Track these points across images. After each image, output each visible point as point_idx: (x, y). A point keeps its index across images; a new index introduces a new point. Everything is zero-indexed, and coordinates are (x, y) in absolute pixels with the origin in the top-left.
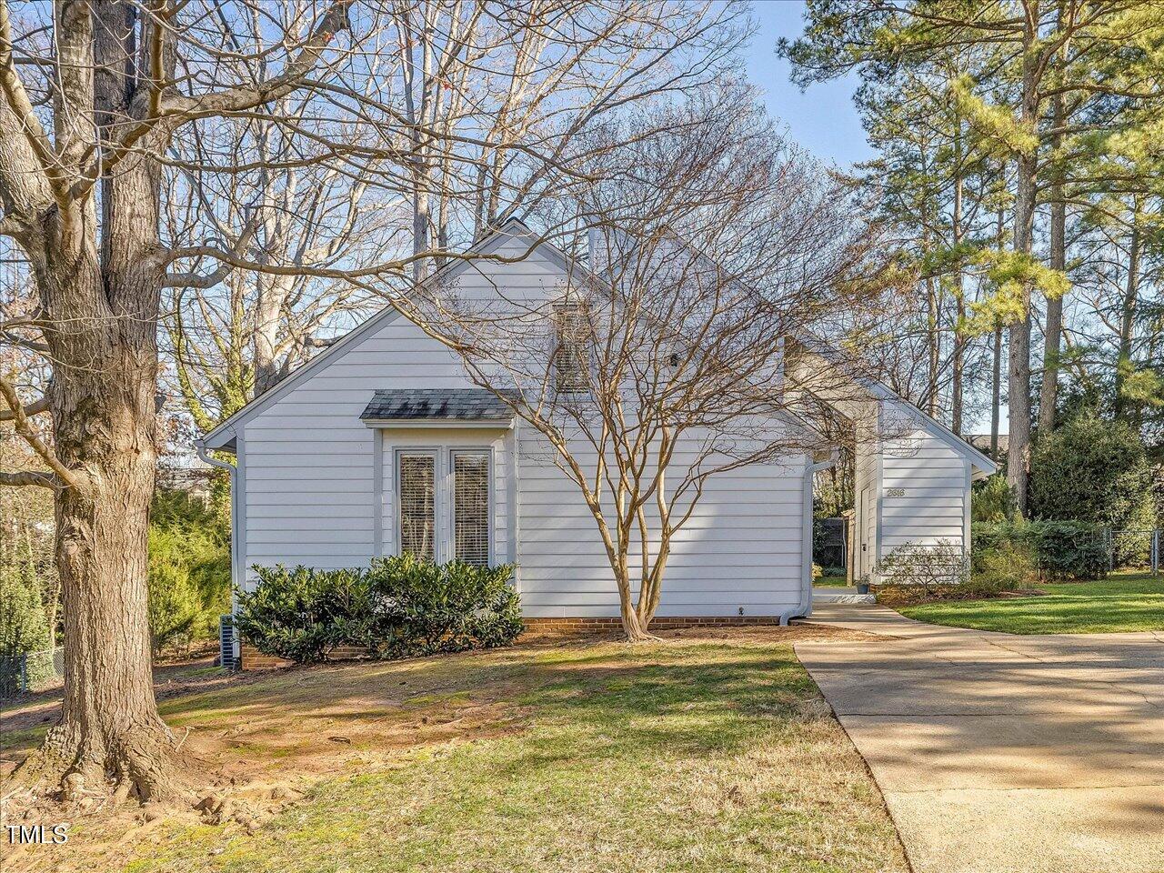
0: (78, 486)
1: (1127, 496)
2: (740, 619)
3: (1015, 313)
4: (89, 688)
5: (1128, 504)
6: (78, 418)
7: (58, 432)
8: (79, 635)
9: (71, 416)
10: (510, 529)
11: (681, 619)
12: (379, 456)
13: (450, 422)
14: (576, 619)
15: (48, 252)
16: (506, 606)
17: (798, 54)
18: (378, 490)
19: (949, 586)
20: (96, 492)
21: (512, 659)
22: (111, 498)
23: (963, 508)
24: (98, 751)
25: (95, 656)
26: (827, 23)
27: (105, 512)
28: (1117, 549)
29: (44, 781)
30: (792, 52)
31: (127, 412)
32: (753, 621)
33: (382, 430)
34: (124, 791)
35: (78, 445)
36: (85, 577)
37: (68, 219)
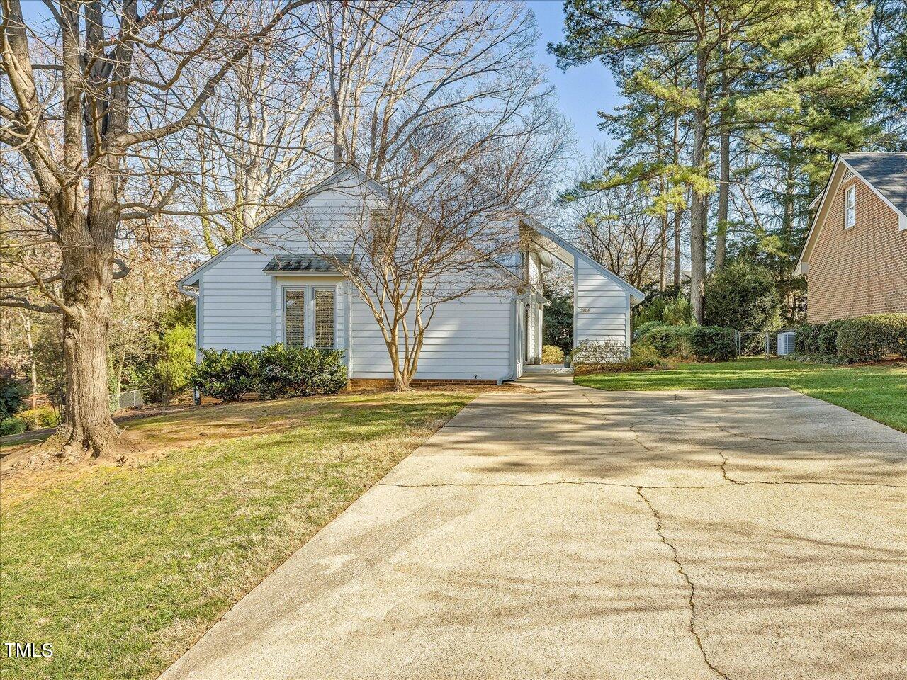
0: (72, 314)
1: (763, 311)
2: (475, 381)
3: (680, 203)
4: (77, 407)
5: (764, 315)
6: (73, 283)
7: (65, 290)
8: (73, 382)
9: (70, 282)
10: (346, 330)
11: (442, 381)
12: (274, 290)
13: (311, 273)
14: (384, 380)
15: (60, 210)
16: (336, 372)
17: (560, 51)
18: (274, 309)
19: (612, 364)
20: (81, 317)
21: (329, 400)
22: (88, 320)
23: (625, 319)
24: (80, 436)
25: (80, 391)
26: (579, 33)
27: (85, 326)
28: (758, 343)
29: (54, 449)
30: (556, 51)
31: (96, 281)
32: (482, 382)
33: (276, 277)
34: (90, 454)
35: (73, 295)
36: (75, 356)
37: (67, 196)
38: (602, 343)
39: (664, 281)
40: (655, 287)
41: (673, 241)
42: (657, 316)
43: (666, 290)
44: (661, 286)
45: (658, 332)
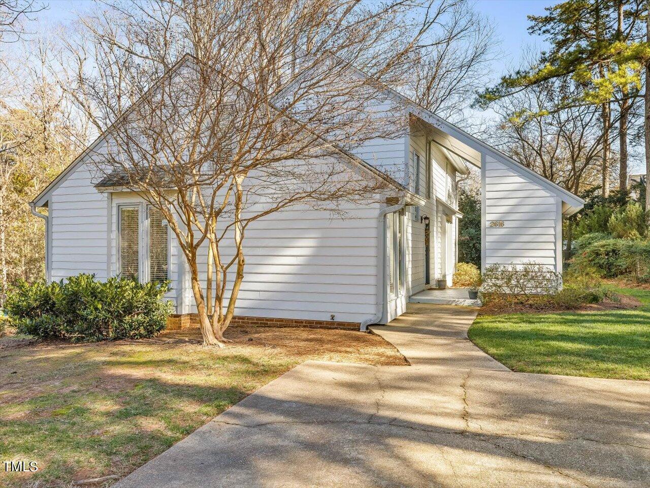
2: (332, 323)
12: (110, 208)
18: (109, 230)
23: (555, 235)
32: (341, 325)
33: (112, 193)
38: (520, 268)
39: (607, 186)
40: (596, 193)
41: (618, 142)
42: (600, 226)
43: (610, 196)
44: (604, 192)
45: (603, 246)
